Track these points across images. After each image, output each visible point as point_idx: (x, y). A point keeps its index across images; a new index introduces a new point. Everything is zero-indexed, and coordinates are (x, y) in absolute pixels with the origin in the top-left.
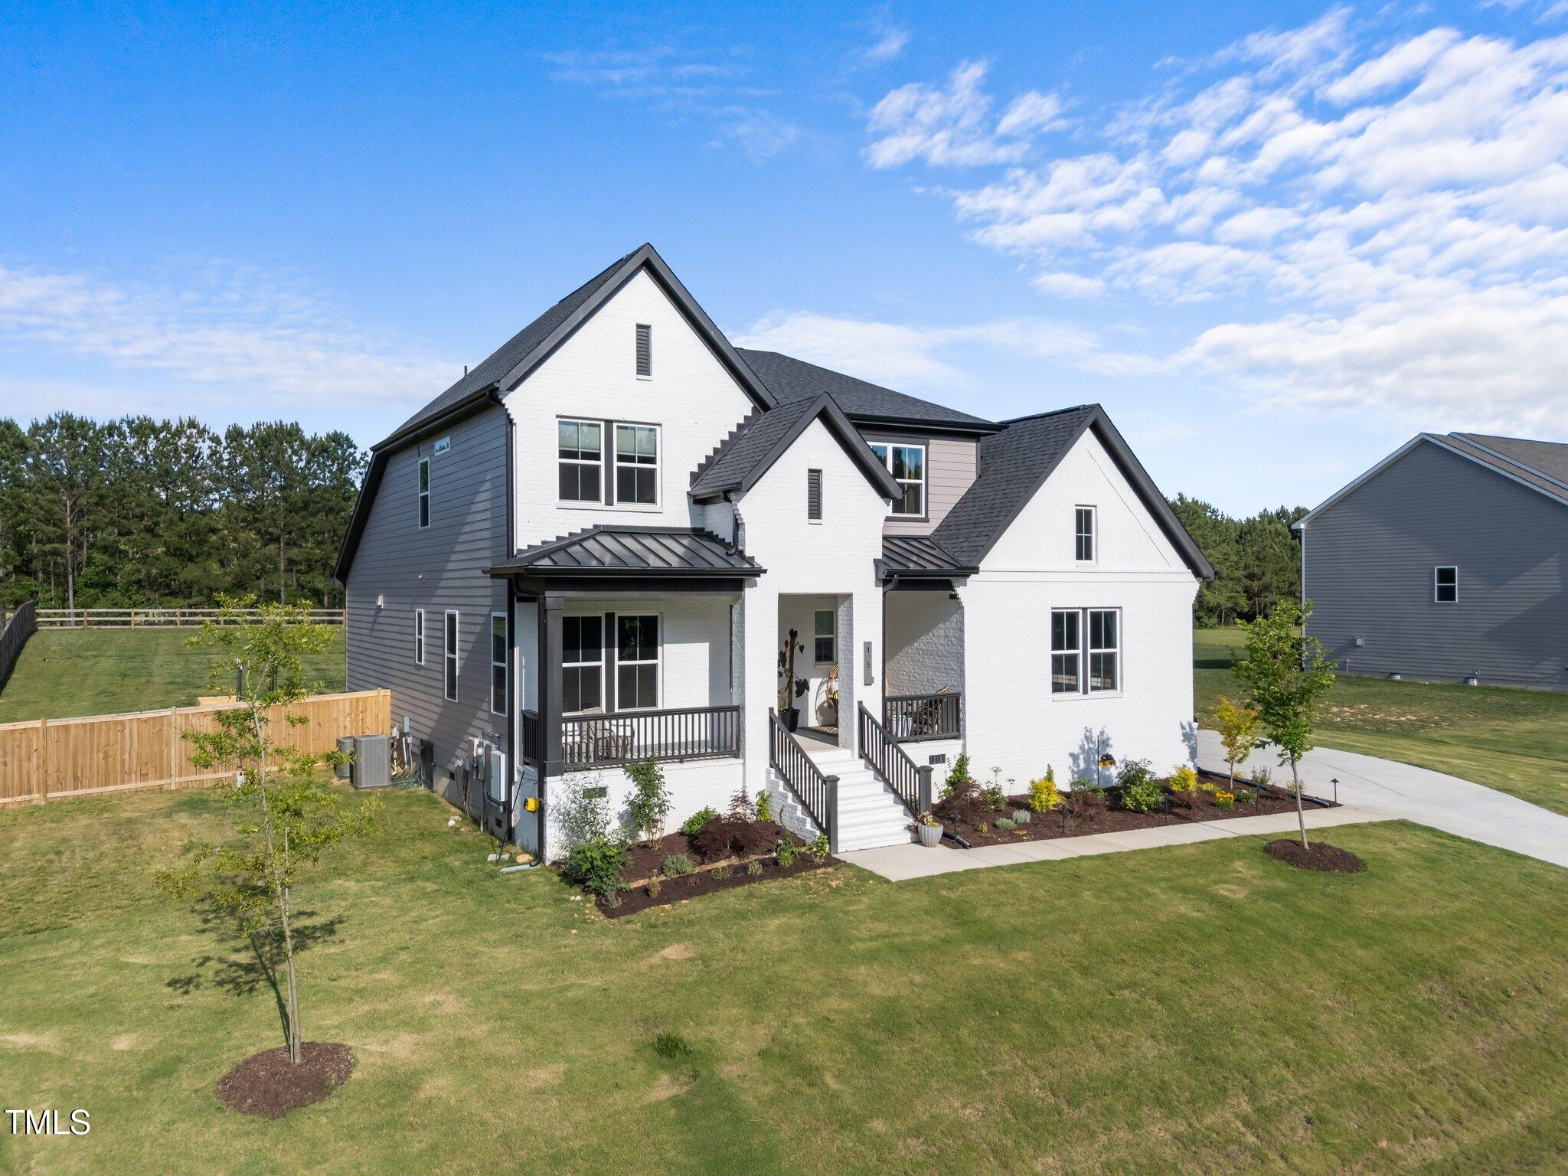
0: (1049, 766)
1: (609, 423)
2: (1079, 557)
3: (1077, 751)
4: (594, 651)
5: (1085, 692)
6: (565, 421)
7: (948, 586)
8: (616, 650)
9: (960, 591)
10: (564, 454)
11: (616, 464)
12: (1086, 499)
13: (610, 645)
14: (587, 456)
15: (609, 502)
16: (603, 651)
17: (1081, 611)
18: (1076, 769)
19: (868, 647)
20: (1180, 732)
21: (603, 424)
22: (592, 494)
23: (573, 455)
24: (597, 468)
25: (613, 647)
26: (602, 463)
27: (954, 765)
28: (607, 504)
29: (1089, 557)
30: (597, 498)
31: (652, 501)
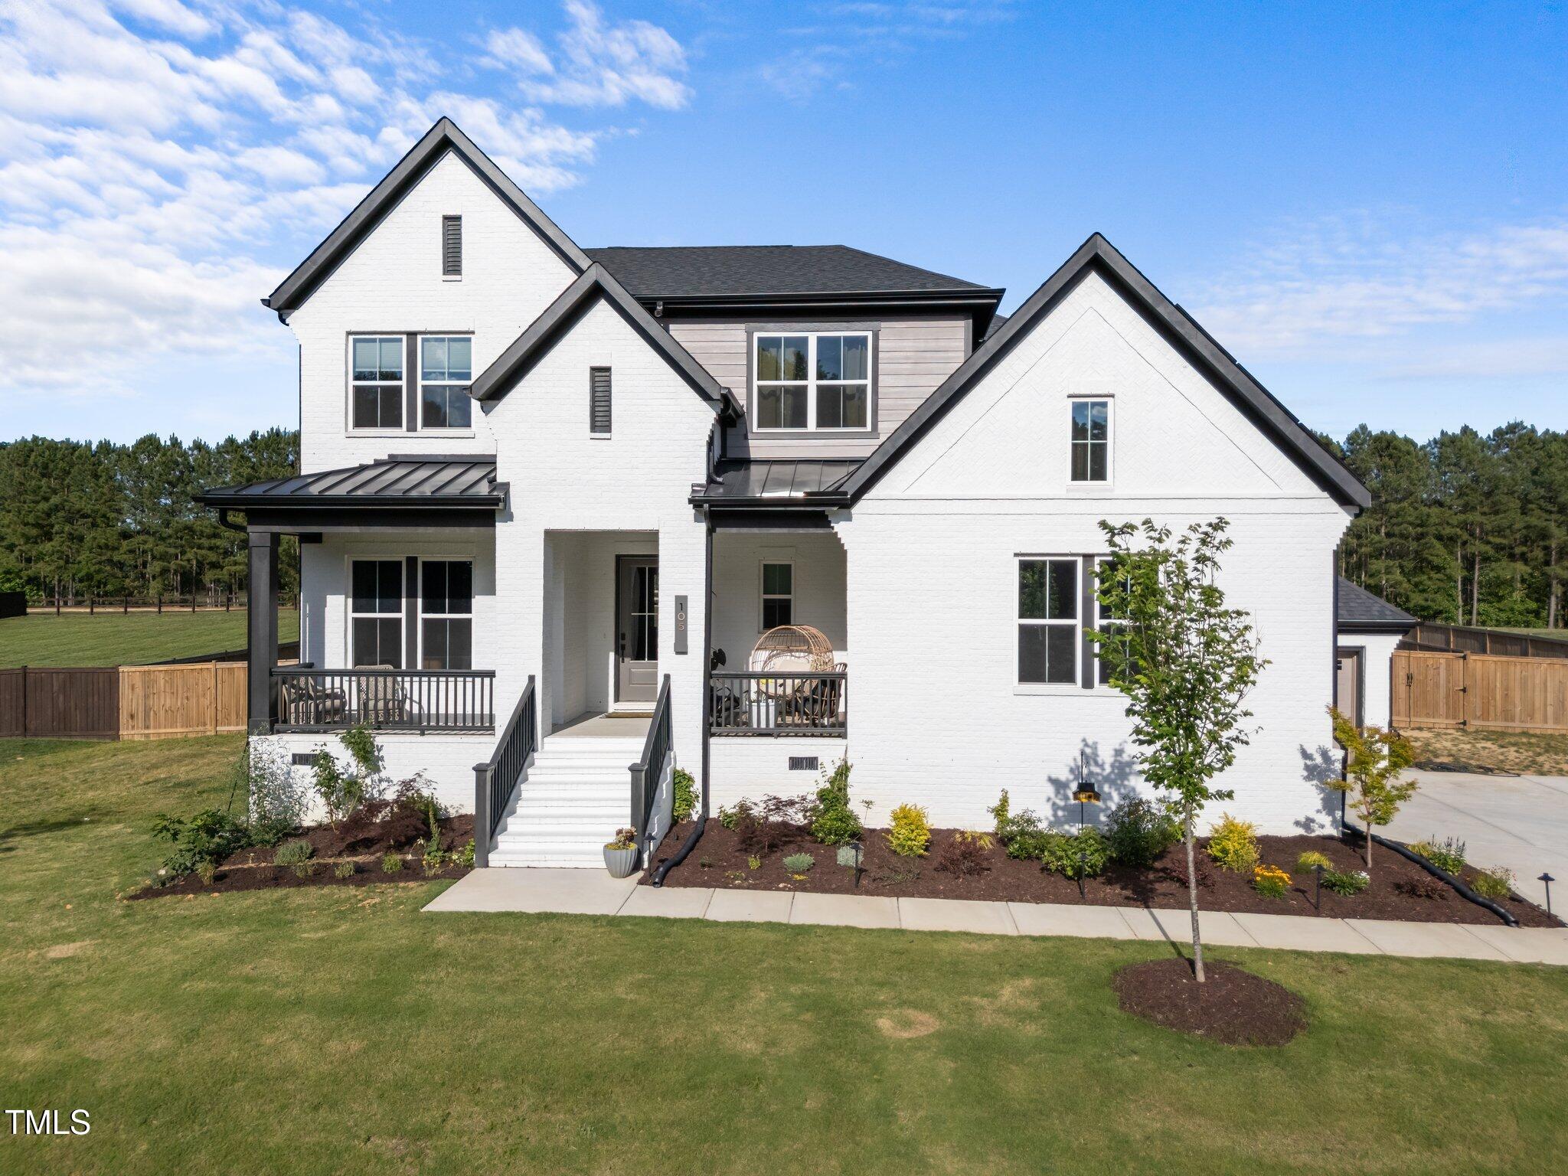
0: (1005, 792)
1: (411, 335)
2: (1078, 474)
3: (1064, 775)
4: (392, 601)
5: (1088, 683)
6: (360, 338)
7: (822, 520)
8: (420, 601)
9: (840, 528)
10: (357, 377)
11: (420, 383)
12: (1090, 385)
13: (412, 595)
14: (385, 376)
15: (412, 428)
16: (404, 601)
17: (1080, 561)
18: (1062, 803)
19: (681, 603)
20: (1301, 762)
21: (404, 337)
22: (392, 419)
23: (371, 376)
24: (399, 389)
25: (416, 597)
26: (403, 383)
27: (831, 772)
28: (409, 430)
29: (1099, 474)
30: (399, 424)
31: (469, 425)
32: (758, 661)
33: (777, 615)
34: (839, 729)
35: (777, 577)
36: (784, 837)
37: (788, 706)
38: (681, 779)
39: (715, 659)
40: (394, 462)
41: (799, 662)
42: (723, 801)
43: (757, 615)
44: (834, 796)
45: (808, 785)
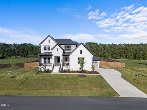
1: (47, 46)
9: (69, 56)
10: (44, 48)
12: (81, 49)
14: (46, 48)
17: (81, 58)
25: (47, 59)
29: (82, 54)
30: (46, 50)
31: (50, 50)
32: (65, 63)
33: (66, 60)
34: (69, 66)
35: (66, 58)
36: (66, 71)
37: (67, 65)
38: (61, 68)
39: (63, 62)
40: (46, 52)
41: (67, 63)
42: (63, 70)
43: (65, 60)
44: (69, 69)
45: (68, 69)
